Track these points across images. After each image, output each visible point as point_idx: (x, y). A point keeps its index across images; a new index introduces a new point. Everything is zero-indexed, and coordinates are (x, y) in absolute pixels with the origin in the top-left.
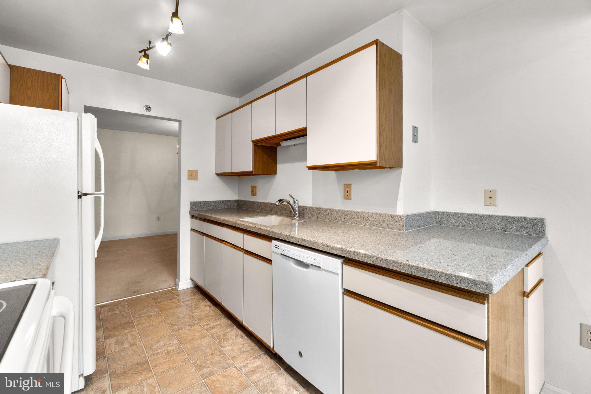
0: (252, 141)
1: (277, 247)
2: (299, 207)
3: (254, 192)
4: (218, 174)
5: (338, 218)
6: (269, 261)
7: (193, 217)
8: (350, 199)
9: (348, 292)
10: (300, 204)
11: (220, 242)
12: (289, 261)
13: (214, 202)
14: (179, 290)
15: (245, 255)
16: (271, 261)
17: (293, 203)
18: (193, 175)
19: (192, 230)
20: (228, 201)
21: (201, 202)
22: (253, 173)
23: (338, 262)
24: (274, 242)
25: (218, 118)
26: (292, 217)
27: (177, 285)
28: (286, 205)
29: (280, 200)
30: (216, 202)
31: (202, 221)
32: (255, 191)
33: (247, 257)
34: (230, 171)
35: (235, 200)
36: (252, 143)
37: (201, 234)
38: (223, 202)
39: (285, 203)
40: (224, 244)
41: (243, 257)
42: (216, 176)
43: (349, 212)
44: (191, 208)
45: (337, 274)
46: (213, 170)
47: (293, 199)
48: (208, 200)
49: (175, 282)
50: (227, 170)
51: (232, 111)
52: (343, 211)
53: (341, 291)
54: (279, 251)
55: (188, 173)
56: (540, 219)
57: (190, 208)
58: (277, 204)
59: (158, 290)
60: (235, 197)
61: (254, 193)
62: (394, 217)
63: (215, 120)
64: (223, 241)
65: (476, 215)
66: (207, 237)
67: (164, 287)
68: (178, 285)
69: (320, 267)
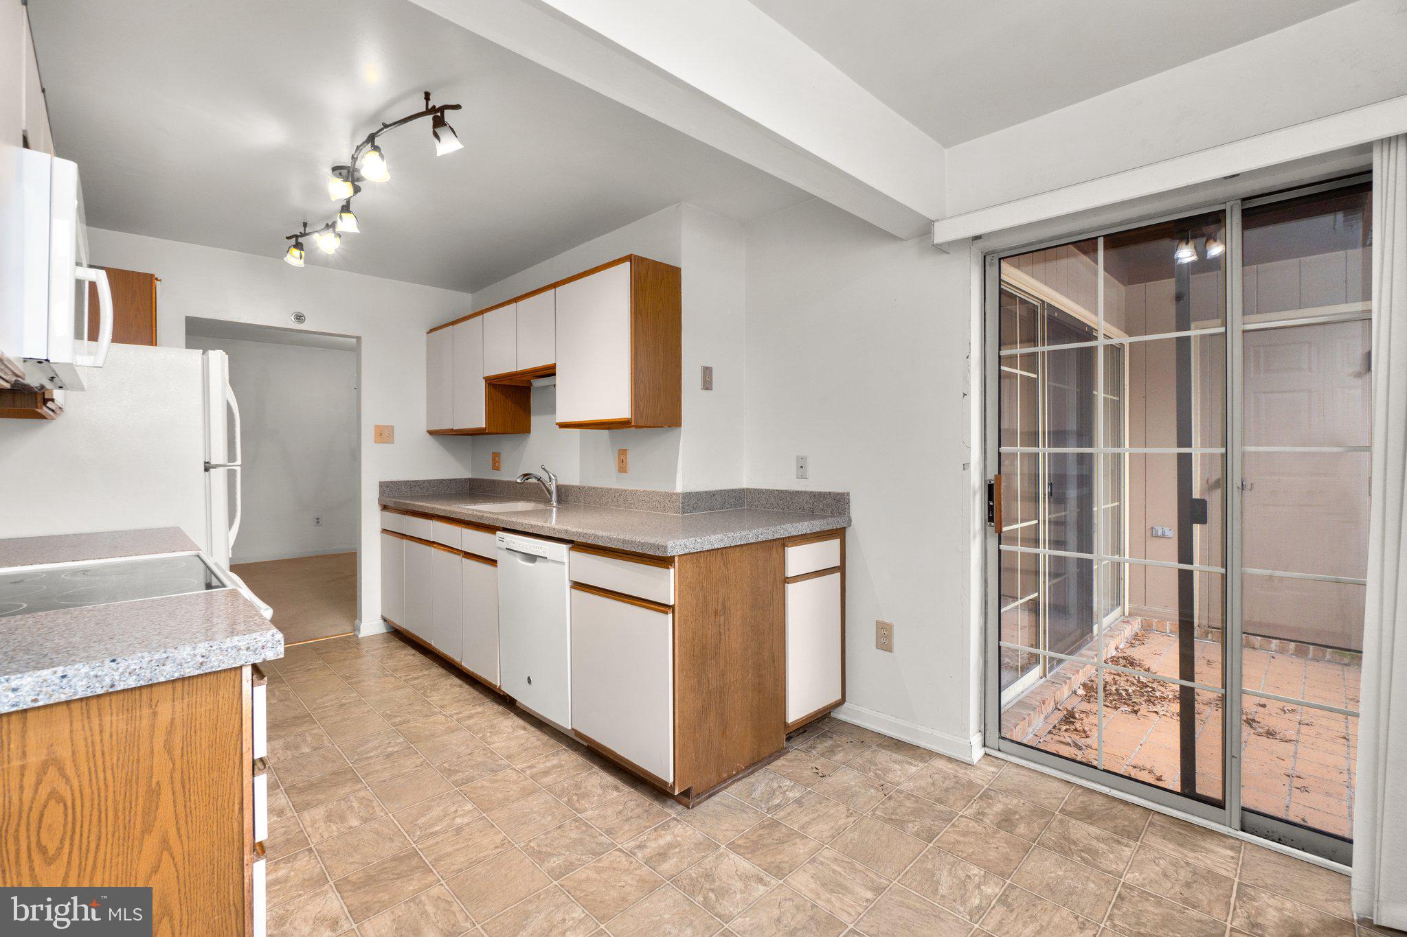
0: (484, 378)
1: (502, 540)
2: (557, 487)
3: (497, 464)
4: (431, 433)
5: (610, 500)
6: (493, 562)
7: (385, 508)
8: (626, 472)
9: (578, 586)
10: (561, 482)
11: (429, 546)
12: (515, 556)
13: (424, 481)
14: (360, 636)
15: (464, 559)
16: (495, 561)
17: (548, 480)
18: (384, 435)
19: (384, 531)
20: (451, 480)
21: (400, 482)
22: (487, 431)
23: (564, 548)
24: (499, 533)
25: (432, 331)
26: (548, 501)
27: (356, 629)
28: (534, 484)
29: (525, 475)
30: (429, 481)
31: (400, 513)
32: (499, 462)
33: (466, 561)
34: (451, 428)
35: (465, 479)
36: (484, 381)
37: (398, 537)
38: (441, 482)
39: (533, 480)
40: (435, 547)
41: (462, 563)
42: (428, 435)
43: (623, 491)
44: (382, 493)
45: (563, 563)
46: (422, 425)
47: (547, 472)
48: (412, 479)
49: (353, 625)
50: (447, 426)
51: (453, 323)
52: (616, 491)
53: (568, 585)
54: (504, 545)
55: (375, 431)
56: (842, 494)
57: (380, 493)
58: (519, 481)
59: (322, 638)
60: (465, 474)
61: (496, 466)
62: (670, 496)
63: (425, 336)
64: (434, 543)
65: (786, 491)
66: (409, 540)
67: (331, 634)
68: (359, 630)
69: (546, 558)
